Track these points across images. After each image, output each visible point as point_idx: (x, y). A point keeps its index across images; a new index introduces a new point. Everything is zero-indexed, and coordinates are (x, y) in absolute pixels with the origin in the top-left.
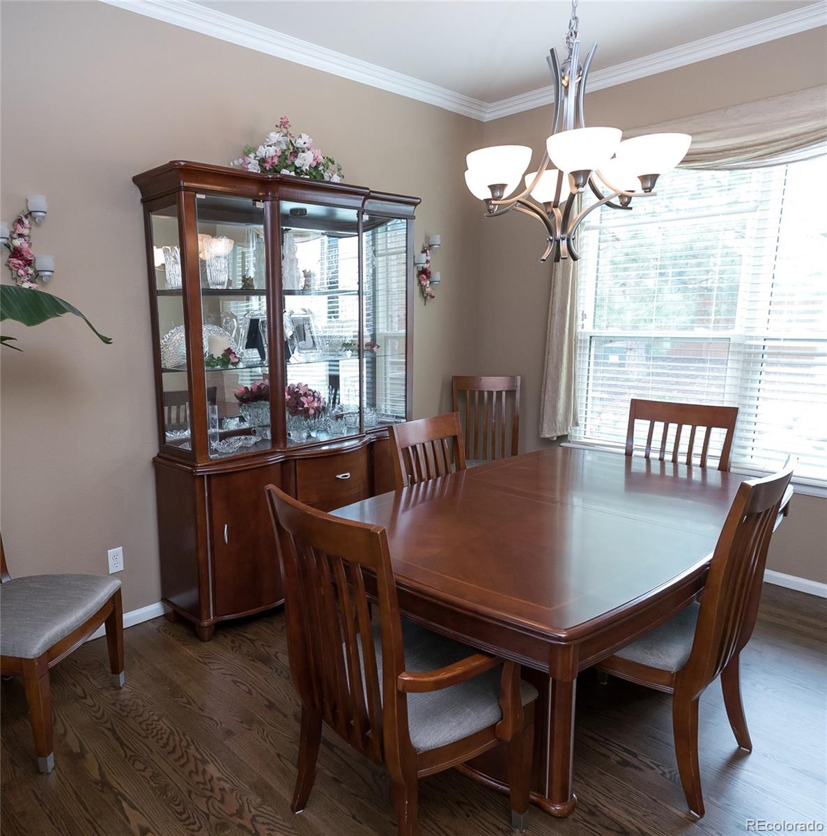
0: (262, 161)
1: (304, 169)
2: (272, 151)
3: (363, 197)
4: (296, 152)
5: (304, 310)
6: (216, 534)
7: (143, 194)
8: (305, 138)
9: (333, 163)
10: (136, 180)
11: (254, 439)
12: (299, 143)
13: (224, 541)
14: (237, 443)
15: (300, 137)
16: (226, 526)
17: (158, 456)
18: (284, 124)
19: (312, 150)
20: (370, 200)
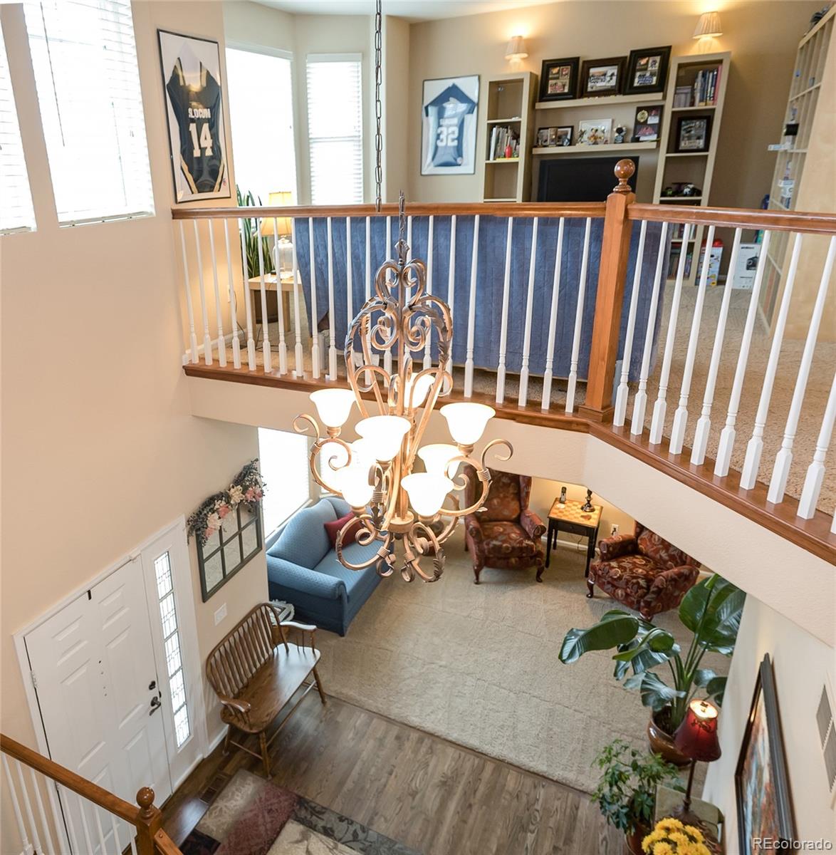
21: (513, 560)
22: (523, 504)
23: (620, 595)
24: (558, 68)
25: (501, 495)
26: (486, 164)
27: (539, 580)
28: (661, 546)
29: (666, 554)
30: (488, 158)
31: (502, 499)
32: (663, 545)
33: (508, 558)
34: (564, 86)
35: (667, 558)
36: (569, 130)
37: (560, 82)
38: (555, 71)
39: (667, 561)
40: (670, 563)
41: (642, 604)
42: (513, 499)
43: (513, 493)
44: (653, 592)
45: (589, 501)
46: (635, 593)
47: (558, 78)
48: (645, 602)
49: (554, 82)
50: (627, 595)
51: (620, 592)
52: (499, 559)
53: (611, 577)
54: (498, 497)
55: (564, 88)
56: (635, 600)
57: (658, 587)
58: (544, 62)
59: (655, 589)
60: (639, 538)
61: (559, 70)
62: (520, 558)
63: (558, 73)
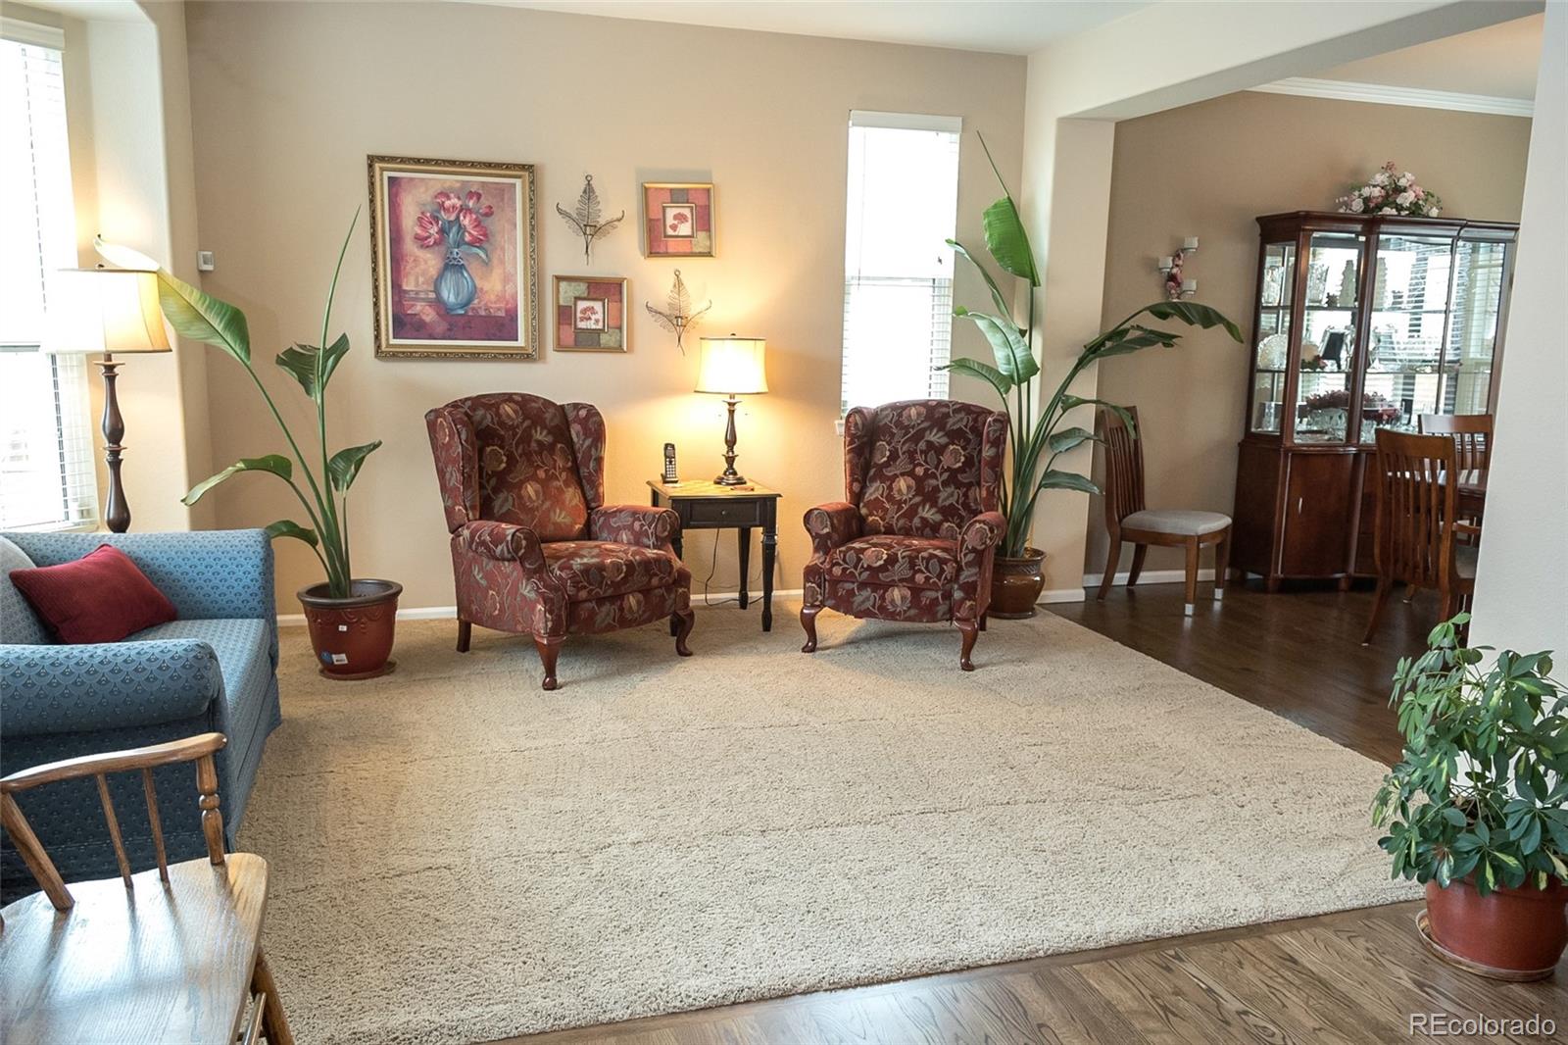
0: (1367, 200)
1: (1404, 206)
2: (1377, 192)
3: (1458, 228)
4: (1399, 190)
5: (1388, 326)
6: (1292, 505)
7: (1262, 230)
8: (1409, 175)
9: (1433, 196)
10: (1258, 219)
11: (1326, 437)
12: (1403, 182)
13: (1297, 509)
14: (1309, 440)
15: (1404, 176)
16: (1301, 500)
17: (1243, 441)
18: (1389, 167)
19: (1414, 188)
20: (1466, 229)
21: (632, 600)
22: (590, 494)
23: (898, 601)
25: (541, 474)
27: (684, 652)
28: (918, 499)
29: (933, 510)
31: (544, 484)
32: (923, 495)
33: (621, 597)
35: (938, 517)
39: (940, 523)
40: (946, 525)
41: (958, 595)
42: (567, 484)
43: (564, 469)
44: (969, 564)
45: (730, 460)
46: (939, 577)
48: (963, 587)
50: (916, 591)
51: (896, 594)
52: (601, 601)
53: (869, 568)
54: (534, 478)
56: (939, 594)
57: (974, 550)
59: (971, 557)
60: (861, 505)
62: (646, 591)
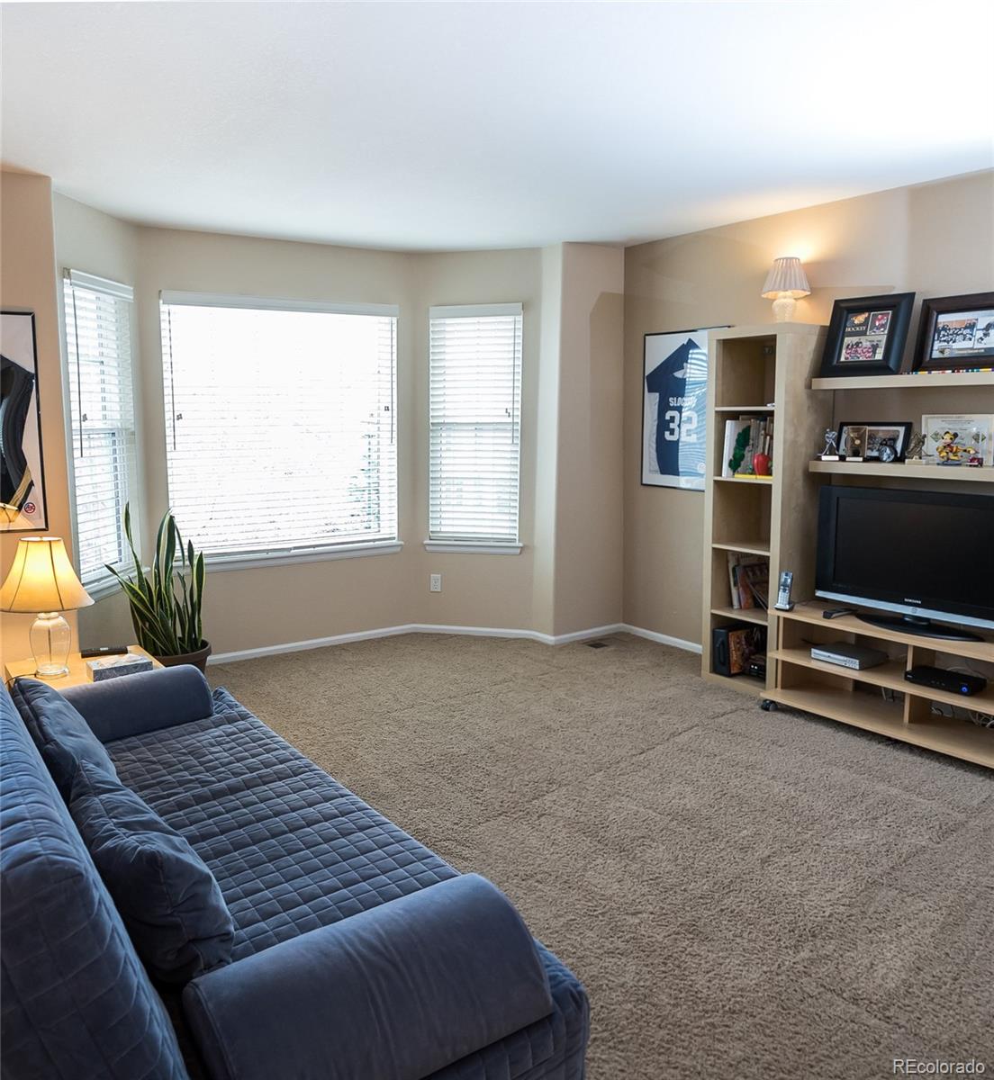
24: (867, 315)
26: (715, 482)
30: (719, 472)
34: (875, 348)
36: (902, 430)
37: (870, 340)
38: (860, 319)
47: (864, 333)
49: (855, 340)
55: (874, 352)
58: (837, 302)
61: (867, 319)
63: (865, 323)
